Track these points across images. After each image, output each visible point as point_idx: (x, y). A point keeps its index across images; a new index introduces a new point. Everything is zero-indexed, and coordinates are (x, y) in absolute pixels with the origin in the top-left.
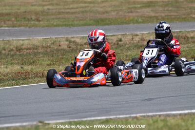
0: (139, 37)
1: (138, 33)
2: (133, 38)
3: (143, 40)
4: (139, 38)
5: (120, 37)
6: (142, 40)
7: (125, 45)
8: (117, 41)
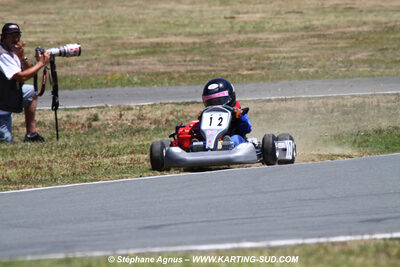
0: (133, 112)
1: (132, 105)
2: (121, 115)
3: (141, 118)
4: (134, 115)
5: (94, 111)
6: (139, 119)
7: (105, 128)
8: (89, 119)
